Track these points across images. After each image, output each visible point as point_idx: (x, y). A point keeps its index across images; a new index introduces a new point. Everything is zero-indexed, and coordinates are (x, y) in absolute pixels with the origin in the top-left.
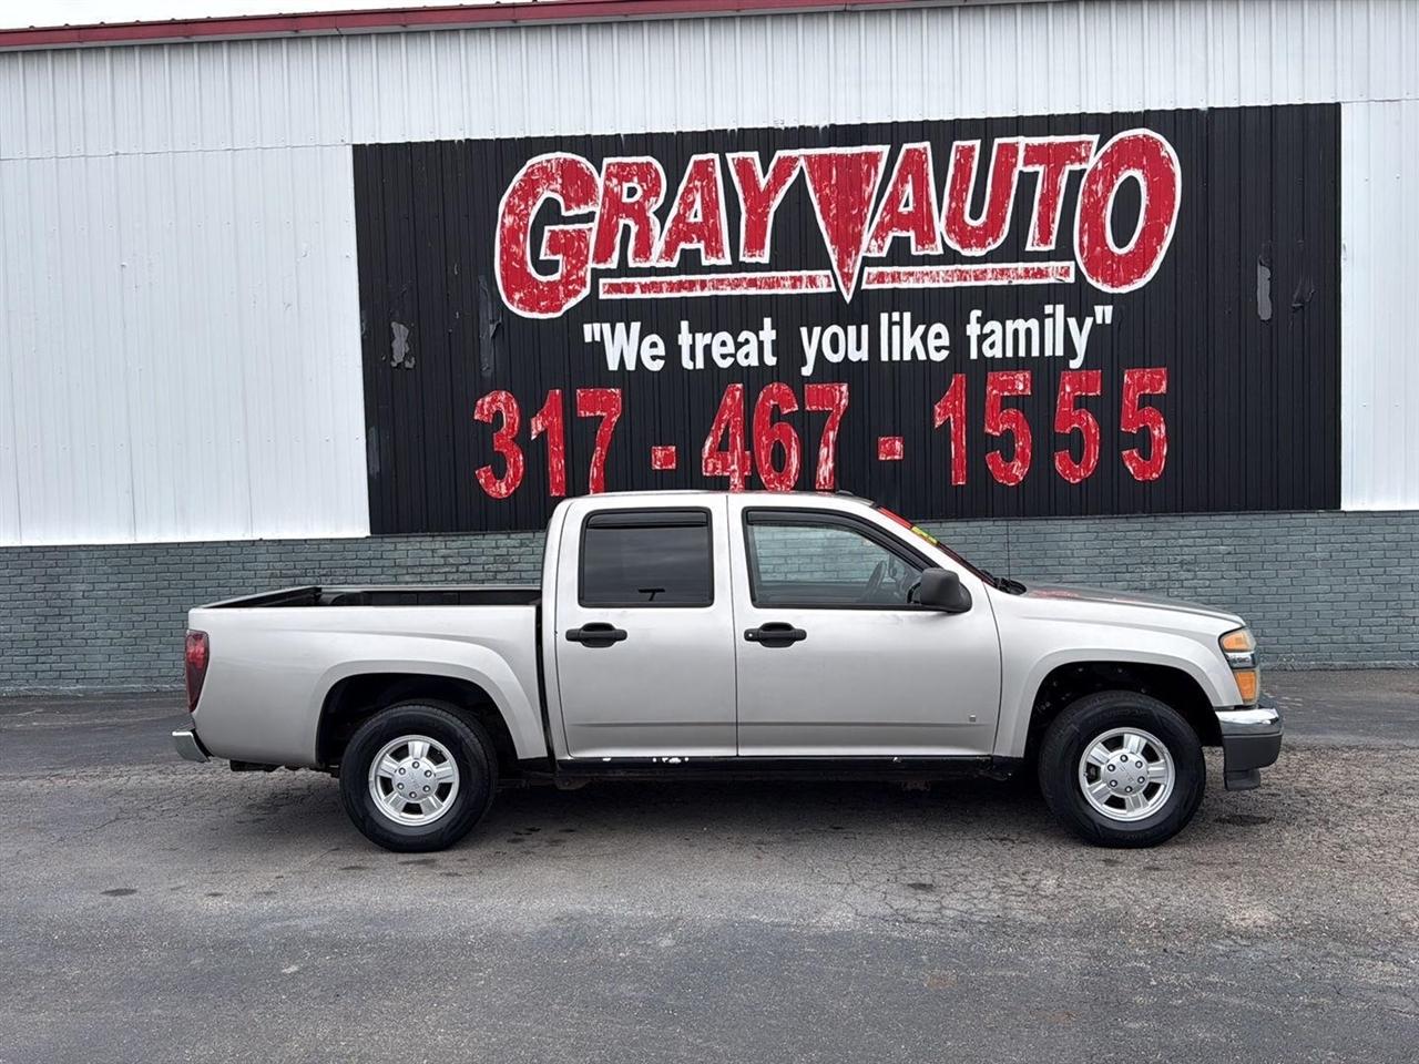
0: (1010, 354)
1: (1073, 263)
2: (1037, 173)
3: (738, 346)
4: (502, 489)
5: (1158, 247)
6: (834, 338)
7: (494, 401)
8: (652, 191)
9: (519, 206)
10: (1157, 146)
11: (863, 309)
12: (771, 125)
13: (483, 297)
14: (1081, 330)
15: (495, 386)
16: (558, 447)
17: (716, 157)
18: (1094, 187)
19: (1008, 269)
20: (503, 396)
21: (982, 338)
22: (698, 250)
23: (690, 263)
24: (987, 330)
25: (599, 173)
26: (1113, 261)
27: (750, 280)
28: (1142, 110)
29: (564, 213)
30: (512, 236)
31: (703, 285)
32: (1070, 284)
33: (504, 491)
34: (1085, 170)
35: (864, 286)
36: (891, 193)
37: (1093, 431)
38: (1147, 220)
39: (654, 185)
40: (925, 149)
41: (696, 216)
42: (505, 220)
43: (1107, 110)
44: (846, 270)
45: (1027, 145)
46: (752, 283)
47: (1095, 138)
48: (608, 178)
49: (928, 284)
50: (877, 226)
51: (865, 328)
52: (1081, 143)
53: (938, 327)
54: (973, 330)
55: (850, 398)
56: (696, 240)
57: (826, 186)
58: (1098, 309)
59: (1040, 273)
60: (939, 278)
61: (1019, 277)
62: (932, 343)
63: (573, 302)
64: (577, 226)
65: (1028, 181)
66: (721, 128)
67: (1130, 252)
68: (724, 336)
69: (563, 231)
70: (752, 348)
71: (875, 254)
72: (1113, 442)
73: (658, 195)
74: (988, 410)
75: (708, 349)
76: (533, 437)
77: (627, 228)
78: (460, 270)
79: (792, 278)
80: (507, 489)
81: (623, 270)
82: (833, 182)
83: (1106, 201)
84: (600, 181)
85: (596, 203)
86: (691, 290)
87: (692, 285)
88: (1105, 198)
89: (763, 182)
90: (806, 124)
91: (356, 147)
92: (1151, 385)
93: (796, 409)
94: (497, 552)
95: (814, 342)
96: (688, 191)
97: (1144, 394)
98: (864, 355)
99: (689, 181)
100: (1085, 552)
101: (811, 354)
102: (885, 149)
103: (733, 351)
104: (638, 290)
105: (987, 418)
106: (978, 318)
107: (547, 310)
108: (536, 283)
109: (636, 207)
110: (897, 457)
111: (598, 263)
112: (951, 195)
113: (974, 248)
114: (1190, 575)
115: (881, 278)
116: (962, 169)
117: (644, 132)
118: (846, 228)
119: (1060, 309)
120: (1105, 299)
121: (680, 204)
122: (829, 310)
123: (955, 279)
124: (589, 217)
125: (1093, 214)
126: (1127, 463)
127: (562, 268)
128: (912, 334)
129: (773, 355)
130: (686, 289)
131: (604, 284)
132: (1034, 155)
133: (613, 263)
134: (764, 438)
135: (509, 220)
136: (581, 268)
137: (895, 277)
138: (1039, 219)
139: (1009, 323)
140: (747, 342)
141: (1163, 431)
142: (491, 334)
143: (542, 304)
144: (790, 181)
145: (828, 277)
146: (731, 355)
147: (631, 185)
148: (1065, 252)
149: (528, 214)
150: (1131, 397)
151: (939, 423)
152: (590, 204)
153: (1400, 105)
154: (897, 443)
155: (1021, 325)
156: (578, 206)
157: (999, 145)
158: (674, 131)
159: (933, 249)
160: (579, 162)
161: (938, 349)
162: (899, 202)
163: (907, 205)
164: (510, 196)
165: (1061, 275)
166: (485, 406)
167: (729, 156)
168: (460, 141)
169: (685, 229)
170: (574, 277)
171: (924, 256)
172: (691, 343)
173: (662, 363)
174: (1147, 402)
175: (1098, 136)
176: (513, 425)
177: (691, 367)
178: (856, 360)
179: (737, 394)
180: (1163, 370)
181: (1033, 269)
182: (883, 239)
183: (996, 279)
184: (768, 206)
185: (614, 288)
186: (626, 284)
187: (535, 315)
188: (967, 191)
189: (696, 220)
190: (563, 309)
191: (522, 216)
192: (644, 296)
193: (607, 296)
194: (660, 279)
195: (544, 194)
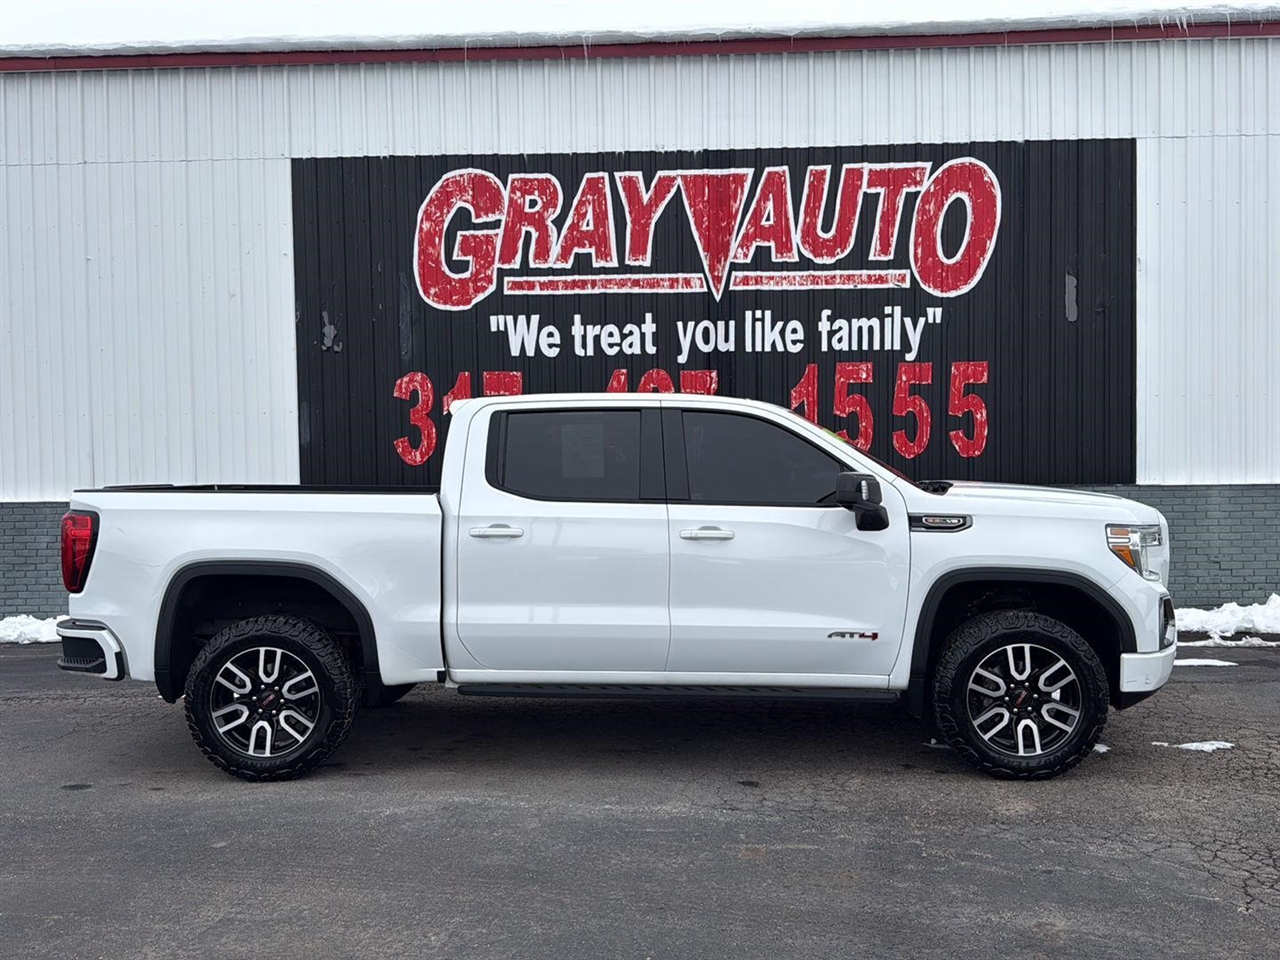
0: (855, 347)
1: (909, 271)
2: (879, 194)
3: (624, 337)
4: (416, 458)
5: (981, 259)
6: (706, 331)
7: (411, 381)
8: (550, 203)
9: (436, 213)
10: (981, 172)
11: (731, 307)
12: (653, 149)
13: (402, 289)
14: (915, 328)
15: (416, 371)
17: (606, 175)
18: (927, 207)
19: (854, 276)
20: (419, 377)
21: (831, 334)
22: (590, 254)
23: (583, 265)
24: (836, 326)
25: (505, 187)
26: (942, 270)
27: (634, 280)
28: (968, 141)
29: (474, 220)
30: (428, 239)
31: (594, 284)
32: (906, 289)
33: (418, 459)
34: (919, 192)
35: (732, 288)
36: (755, 209)
37: (925, 414)
38: (973, 234)
39: (552, 198)
40: (784, 172)
41: (588, 225)
42: (422, 225)
43: (938, 141)
44: (716, 274)
45: (871, 170)
46: (636, 283)
47: (928, 165)
48: (513, 191)
49: (786, 287)
50: (743, 237)
51: (732, 324)
52: (916, 169)
53: (795, 324)
54: (824, 326)
55: (719, 383)
56: (588, 246)
57: (699, 202)
58: (930, 311)
59: (881, 279)
60: (796, 282)
61: (863, 282)
62: (789, 337)
63: (481, 297)
64: (485, 232)
65: (871, 201)
66: (610, 150)
67: (957, 263)
68: (612, 328)
69: (472, 236)
70: (636, 338)
71: (741, 260)
72: (942, 423)
73: (555, 206)
74: (837, 395)
75: (597, 339)
77: (528, 234)
78: (383, 268)
79: (670, 279)
80: (422, 457)
81: (525, 270)
82: (706, 199)
83: (937, 219)
84: (506, 194)
85: (501, 212)
86: (583, 288)
87: (583, 285)
88: (936, 216)
89: (646, 198)
90: (684, 149)
91: (293, 160)
92: (974, 375)
95: (689, 335)
96: (581, 203)
97: (969, 384)
98: (731, 346)
99: (582, 196)
101: (686, 345)
102: (750, 172)
103: (619, 341)
104: (538, 287)
105: (836, 401)
106: (828, 316)
107: (458, 304)
108: (450, 280)
109: (537, 216)
111: (503, 263)
112: (806, 211)
113: (825, 257)
115: (745, 281)
116: (816, 189)
117: (543, 153)
118: (717, 237)
119: (898, 310)
120: (935, 302)
121: (574, 215)
122: (702, 307)
123: (809, 283)
124: (496, 224)
125: (926, 230)
126: (954, 442)
127: (472, 268)
128: (772, 330)
129: (654, 345)
130: (579, 287)
131: (508, 282)
132: (876, 178)
133: (516, 264)
135: (426, 226)
136: (488, 268)
137: (758, 281)
138: (880, 233)
139: (854, 321)
140: (631, 333)
141: (984, 415)
142: (410, 323)
143: (454, 298)
144: (669, 196)
145: (700, 279)
146: (617, 345)
147: (532, 197)
148: (901, 261)
149: (443, 221)
150: (957, 386)
151: (794, 405)
152: (497, 213)
153: (1186, 142)
155: (864, 323)
156: (487, 214)
157: (847, 170)
158: (570, 152)
159: (790, 257)
160: (488, 177)
161: (794, 342)
162: (762, 217)
163: (768, 219)
164: (428, 205)
165: (899, 281)
166: (404, 385)
167: (617, 175)
168: (385, 157)
169: (578, 236)
170: (483, 275)
171: (783, 263)
172: (582, 333)
173: (557, 350)
174: (971, 390)
175: (931, 163)
176: (428, 401)
177: (583, 354)
178: (724, 350)
179: (622, 377)
180: (984, 363)
181: (875, 276)
182: (748, 248)
183: (844, 284)
184: (650, 218)
185: (516, 286)
186: (527, 282)
187: (448, 307)
188: (819, 208)
189: (588, 228)
190: (473, 302)
191: (437, 222)
192: (543, 293)
193: (511, 292)
194: (556, 278)
195: (457, 204)
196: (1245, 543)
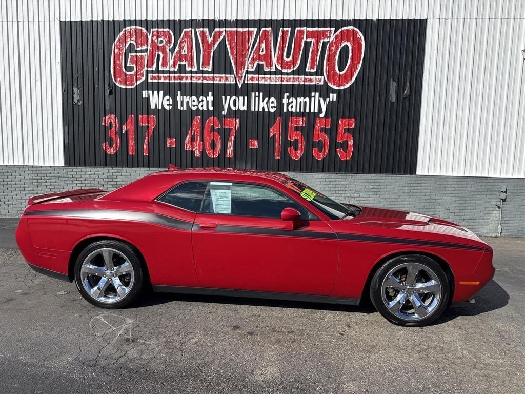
0: (298, 111)
1: (323, 77)
2: (311, 42)
3: (199, 102)
4: (111, 151)
5: (355, 72)
6: (235, 101)
7: (110, 118)
8: (169, 42)
9: (120, 46)
11: (246, 91)
12: (213, 19)
13: (106, 78)
14: (324, 103)
15: (110, 114)
16: (132, 136)
17: (193, 30)
18: (332, 48)
19: (299, 78)
20: (113, 116)
21: (288, 104)
22: (185, 65)
23: (182, 69)
24: (290, 101)
25: (150, 34)
26: (337, 77)
28: (351, 19)
29: (136, 49)
30: (117, 57)
31: (186, 78)
32: (321, 85)
34: (329, 41)
35: (246, 82)
36: (257, 47)
37: (327, 141)
38: (351, 61)
39: (169, 40)
40: (270, 30)
42: (115, 50)
43: (338, 19)
44: (240, 75)
45: (308, 31)
46: (204, 78)
47: (333, 29)
48: (153, 36)
49: (269, 82)
50: (251, 59)
51: (246, 98)
52: (327, 31)
53: (272, 99)
54: (285, 101)
55: (240, 124)
56: (184, 61)
57: (233, 42)
58: (331, 95)
59: (310, 80)
61: (303, 81)
62: (271, 105)
63: (139, 82)
64: (140, 54)
65: (307, 44)
66: (195, 19)
67: (344, 74)
68: (194, 98)
69: (135, 56)
70: (204, 103)
71: (250, 70)
72: (334, 145)
73: (171, 43)
74: (289, 131)
75: (188, 102)
76: (123, 132)
77: (159, 55)
78: (98, 69)
79: (219, 77)
80: (114, 151)
81: (158, 71)
82: (235, 41)
83: (336, 54)
84: (150, 37)
85: (148, 45)
86: (182, 80)
88: (336, 52)
89: (210, 40)
90: (227, 19)
91: (61, 22)
92: (349, 125)
93: (220, 127)
94: (108, 174)
95: (228, 102)
96: (182, 42)
97: (346, 128)
98: (245, 108)
99: (182, 39)
100: (321, 186)
101: (226, 107)
104: (162, 79)
105: (289, 134)
106: (287, 96)
107: (129, 85)
108: (126, 75)
109: (163, 47)
110: (256, 147)
111: (148, 68)
112: (279, 48)
113: (287, 69)
114: (358, 196)
115: (252, 79)
117: (166, 19)
118: (240, 59)
119: (317, 94)
120: (334, 91)
121: (179, 47)
122: (234, 90)
123: (279, 81)
124: (145, 51)
125: (331, 59)
126: (338, 154)
127: (135, 70)
128: (263, 101)
129: (212, 106)
131: (150, 76)
132: (310, 35)
133: (154, 68)
134: (208, 137)
135: (117, 51)
136: (142, 70)
137: (258, 79)
138: (311, 59)
140: (202, 100)
141: (352, 142)
142: (109, 93)
143: (127, 83)
144: (220, 40)
145: (232, 77)
146: (196, 105)
147: (161, 39)
148: (319, 72)
149: (123, 49)
150: (341, 129)
151: (272, 135)
154: (256, 142)
155: (302, 99)
156: (141, 46)
158: (177, 19)
159: (272, 69)
160: (142, 30)
161: (272, 107)
162: (260, 50)
163: (262, 51)
164: (117, 42)
165: (318, 81)
166: (106, 120)
167: (197, 30)
168: (99, 21)
169: (180, 57)
170: (139, 73)
171: (268, 71)
172: (182, 100)
173: (171, 107)
174: (347, 131)
175: (334, 29)
176: (116, 127)
177: (182, 109)
178: (242, 110)
179: (199, 120)
180: (353, 119)
181: (308, 79)
182: (253, 64)
183: (294, 82)
184: (211, 49)
186: (158, 76)
187: (124, 87)
188: (285, 47)
189: (184, 53)
190: (135, 85)
191: (120, 50)
192: (165, 81)
193: (151, 81)
194: (171, 75)
195: (129, 42)
196: (462, 202)
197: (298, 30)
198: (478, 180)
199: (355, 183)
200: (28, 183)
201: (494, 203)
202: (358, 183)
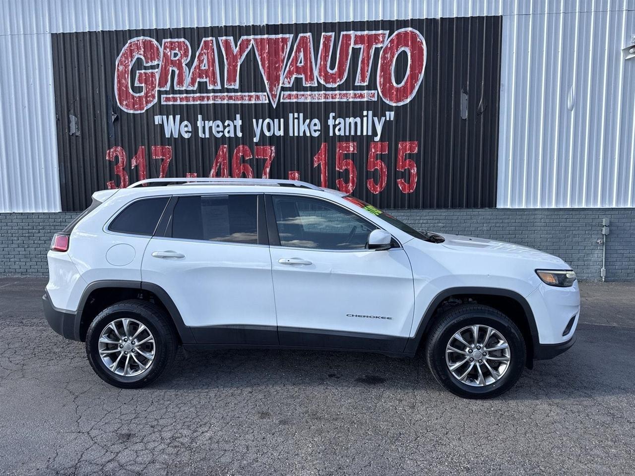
0: (347, 134)
1: (376, 91)
2: (360, 48)
3: (225, 127)
5: (416, 84)
6: (269, 124)
7: (115, 151)
8: (186, 55)
9: (125, 61)
10: (414, 36)
11: (281, 112)
12: (239, 24)
14: (379, 123)
15: (117, 146)
16: (143, 173)
17: (214, 39)
18: (386, 55)
19: (347, 94)
20: (119, 149)
21: (335, 126)
22: (206, 82)
23: (202, 88)
25: (161, 46)
26: (394, 91)
27: (230, 96)
28: (410, 19)
29: (145, 65)
30: (122, 75)
31: (208, 98)
32: (374, 101)
34: (382, 47)
35: (282, 101)
36: (294, 57)
37: (384, 170)
38: (411, 71)
39: (185, 52)
40: (309, 36)
41: (205, 66)
42: (119, 68)
43: (393, 19)
44: (273, 93)
45: (356, 35)
46: (230, 98)
47: (387, 32)
48: (165, 48)
49: (310, 100)
50: (287, 72)
51: (282, 120)
52: (380, 34)
53: (315, 121)
54: (331, 122)
55: (276, 153)
56: (205, 78)
57: (264, 52)
58: (387, 113)
59: (362, 96)
61: (352, 98)
62: (313, 128)
63: (150, 105)
64: (151, 71)
65: (356, 52)
66: (216, 25)
67: (403, 86)
68: (219, 122)
69: (144, 73)
70: (231, 128)
71: (287, 85)
72: (394, 175)
73: (187, 56)
74: (337, 160)
75: (211, 128)
76: (132, 168)
77: (173, 72)
78: (99, 91)
79: (248, 96)
81: (173, 91)
82: (267, 51)
83: (392, 62)
84: (161, 50)
85: (159, 60)
86: (203, 101)
87: (202, 99)
88: (391, 60)
89: (236, 50)
90: (255, 24)
91: (52, 34)
92: (411, 149)
93: (252, 157)
95: (262, 127)
96: (201, 55)
97: (407, 154)
98: (282, 133)
99: (202, 50)
101: (258, 132)
103: (222, 130)
104: (179, 100)
105: (337, 163)
106: (333, 116)
107: (137, 110)
108: (133, 97)
111: (160, 88)
112: (321, 58)
115: (290, 96)
117: (180, 27)
118: (273, 72)
119: (370, 113)
120: (390, 108)
121: (197, 61)
122: (267, 112)
123: (323, 98)
124: (157, 67)
125: (386, 68)
126: (399, 185)
127: (144, 90)
128: (304, 123)
129: (241, 132)
130: (200, 100)
131: (164, 98)
132: (359, 40)
133: (168, 87)
134: (237, 171)
135: (121, 68)
136: (153, 90)
137: (296, 97)
138: (361, 70)
140: (229, 125)
141: (415, 170)
142: (113, 120)
143: (136, 106)
144: (248, 50)
146: (221, 132)
147: (176, 52)
149: (129, 65)
150: (401, 155)
151: (316, 165)
152: (157, 60)
154: (297, 175)
155: (352, 120)
156: (151, 61)
158: (195, 27)
159: (313, 84)
160: (152, 41)
161: (315, 131)
162: (297, 61)
163: (301, 63)
164: (121, 57)
165: (371, 97)
166: (111, 153)
167: (220, 39)
168: (99, 32)
169: (200, 72)
170: (150, 94)
171: (309, 87)
172: (203, 125)
173: (190, 134)
174: (408, 157)
175: (389, 31)
176: (123, 162)
177: (204, 137)
178: (278, 135)
179: (225, 149)
180: (416, 142)
181: (358, 94)
182: (290, 79)
183: (341, 98)
184: (237, 62)
185: (168, 99)
186: (173, 97)
187: (132, 112)
188: (328, 56)
189: (205, 68)
190: (145, 109)
191: (126, 66)
192: (182, 103)
193: (165, 103)
194: (189, 95)
195: (136, 56)
196: (555, 240)
197: (343, 35)
198: (574, 213)
199: (421, 221)
200: (17, 235)
201: (595, 240)
202: (425, 222)
